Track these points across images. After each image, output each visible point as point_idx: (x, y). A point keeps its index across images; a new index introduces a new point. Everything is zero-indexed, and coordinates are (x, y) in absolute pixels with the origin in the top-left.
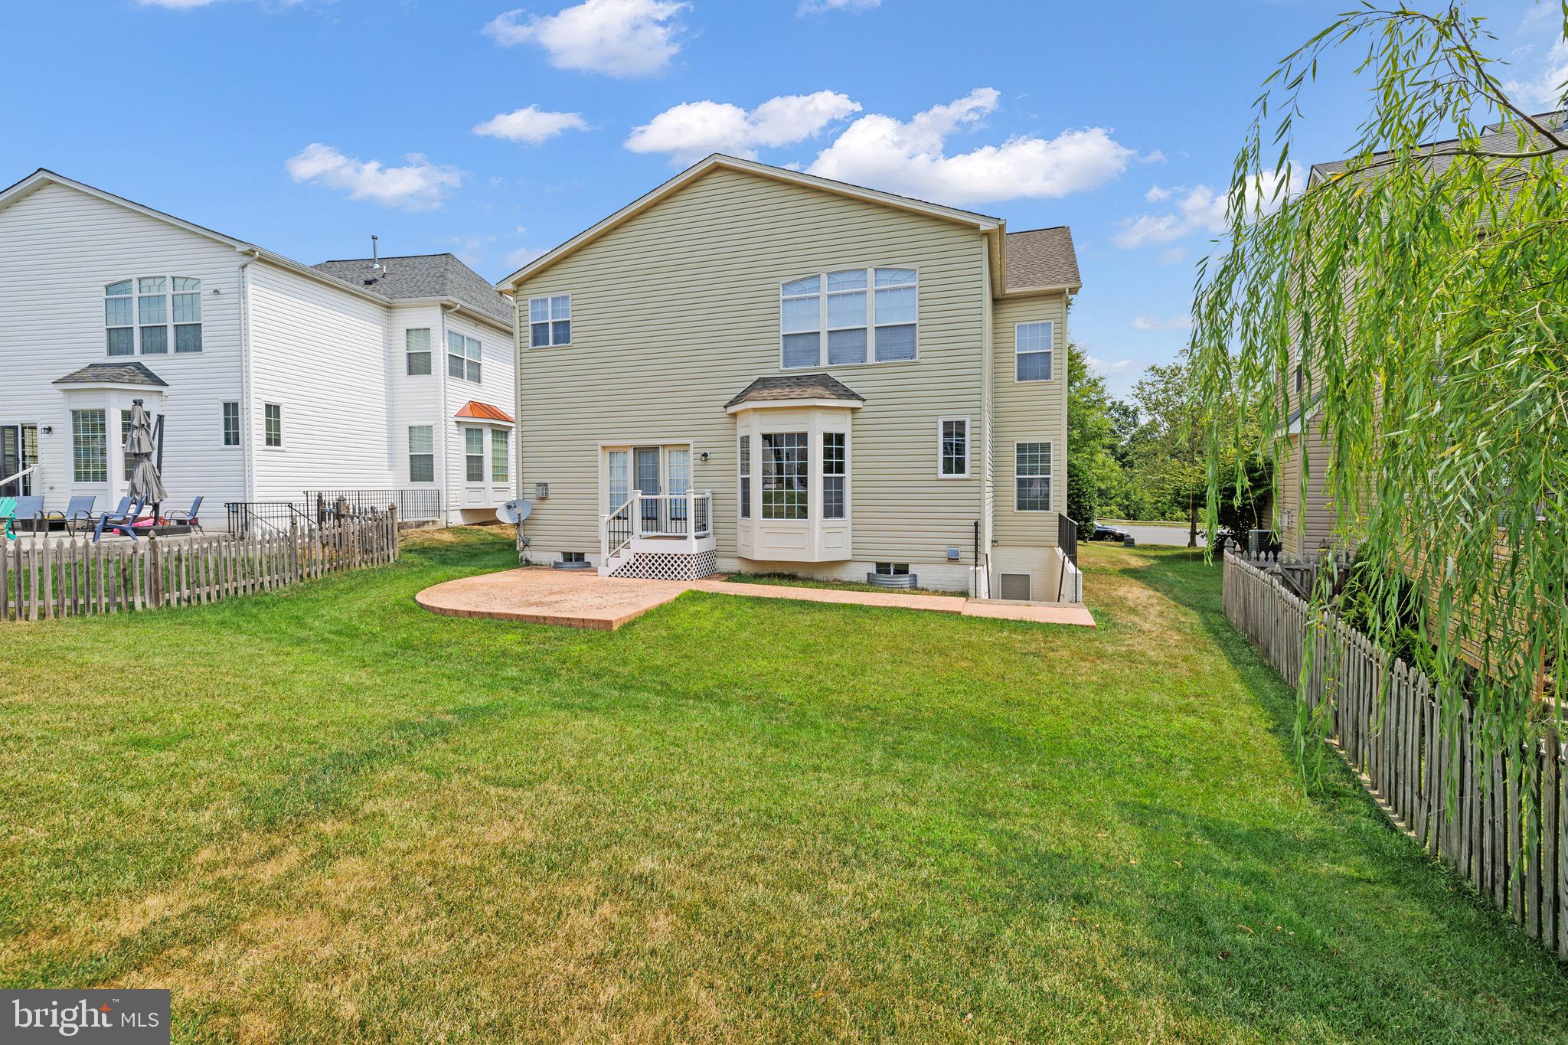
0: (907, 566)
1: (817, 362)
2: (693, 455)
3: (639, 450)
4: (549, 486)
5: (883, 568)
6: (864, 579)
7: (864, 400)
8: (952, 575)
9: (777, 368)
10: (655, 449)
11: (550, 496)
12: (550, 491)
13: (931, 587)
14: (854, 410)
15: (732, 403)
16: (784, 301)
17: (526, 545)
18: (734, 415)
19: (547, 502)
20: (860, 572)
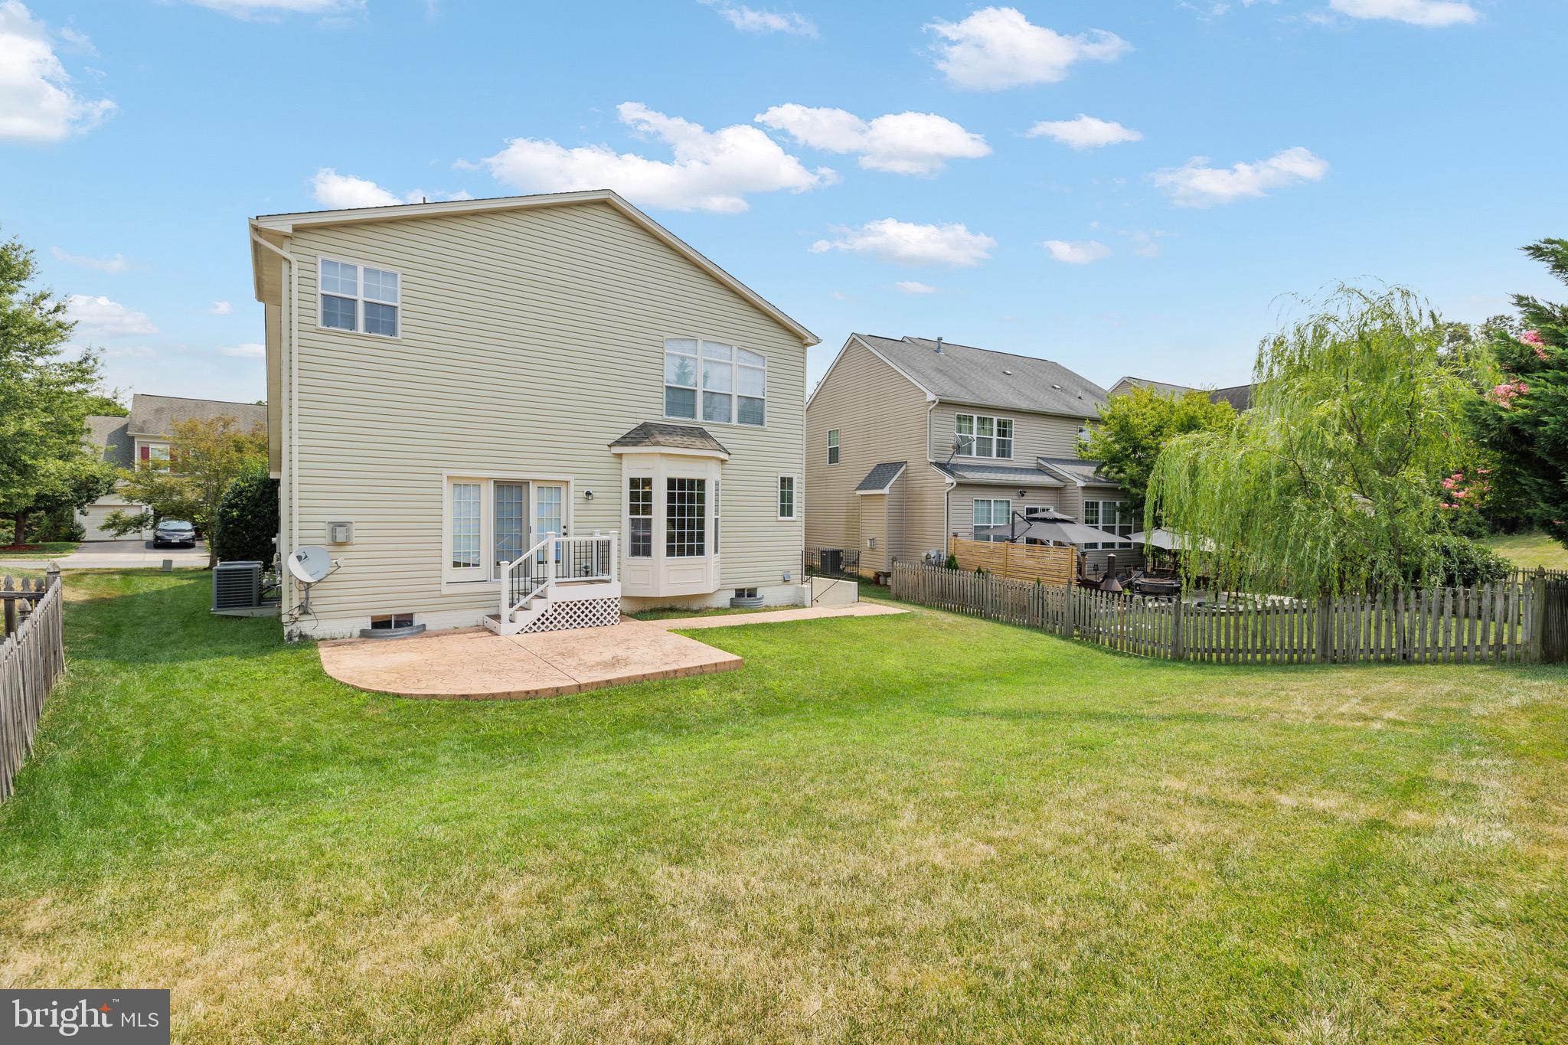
0: (755, 589)
1: (693, 416)
2: (574, 493)
3: (500, 485)
4: (355, 525)
5: (740, 593)
6: (727, 604)
7: (729, 454)
8: (785, 593)
9: (658, 415)
10: (520, 486)
11: (355, 540)
12: (355, 533)
13: (772, 605)
14: (723, 461)
15: (618, 443)
16: (667, 354)
17: (304, 610)
18: (620, 456)
19: (348, 548)
20: (724, 599)
